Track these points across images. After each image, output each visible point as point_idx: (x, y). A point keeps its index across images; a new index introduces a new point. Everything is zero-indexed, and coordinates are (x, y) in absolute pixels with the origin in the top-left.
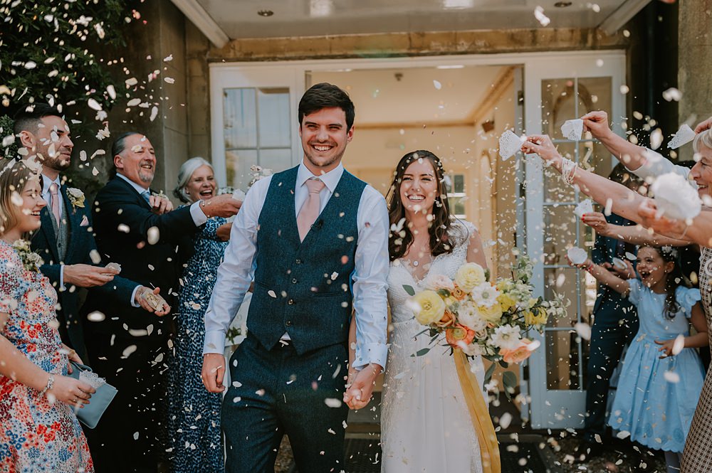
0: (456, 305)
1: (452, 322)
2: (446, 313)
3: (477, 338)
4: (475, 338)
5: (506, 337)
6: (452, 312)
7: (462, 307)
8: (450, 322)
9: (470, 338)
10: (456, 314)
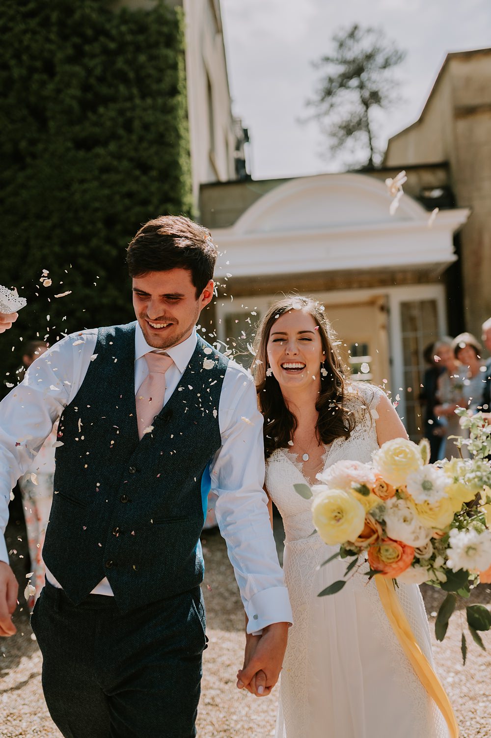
0: (381, 509)
1: (378, 537)
2: (367, 524)
3: (418, 556)
4: (415, 557)
5: (471, 552)
6: (376, 520)
7: (390, 511)
8: (375, 536)
9: (409, 559)
10: (383, 523)
